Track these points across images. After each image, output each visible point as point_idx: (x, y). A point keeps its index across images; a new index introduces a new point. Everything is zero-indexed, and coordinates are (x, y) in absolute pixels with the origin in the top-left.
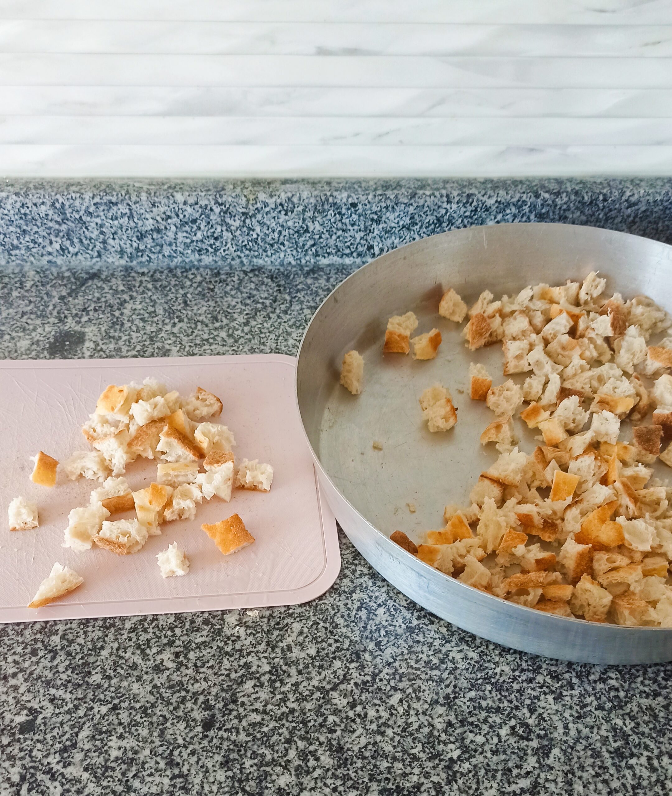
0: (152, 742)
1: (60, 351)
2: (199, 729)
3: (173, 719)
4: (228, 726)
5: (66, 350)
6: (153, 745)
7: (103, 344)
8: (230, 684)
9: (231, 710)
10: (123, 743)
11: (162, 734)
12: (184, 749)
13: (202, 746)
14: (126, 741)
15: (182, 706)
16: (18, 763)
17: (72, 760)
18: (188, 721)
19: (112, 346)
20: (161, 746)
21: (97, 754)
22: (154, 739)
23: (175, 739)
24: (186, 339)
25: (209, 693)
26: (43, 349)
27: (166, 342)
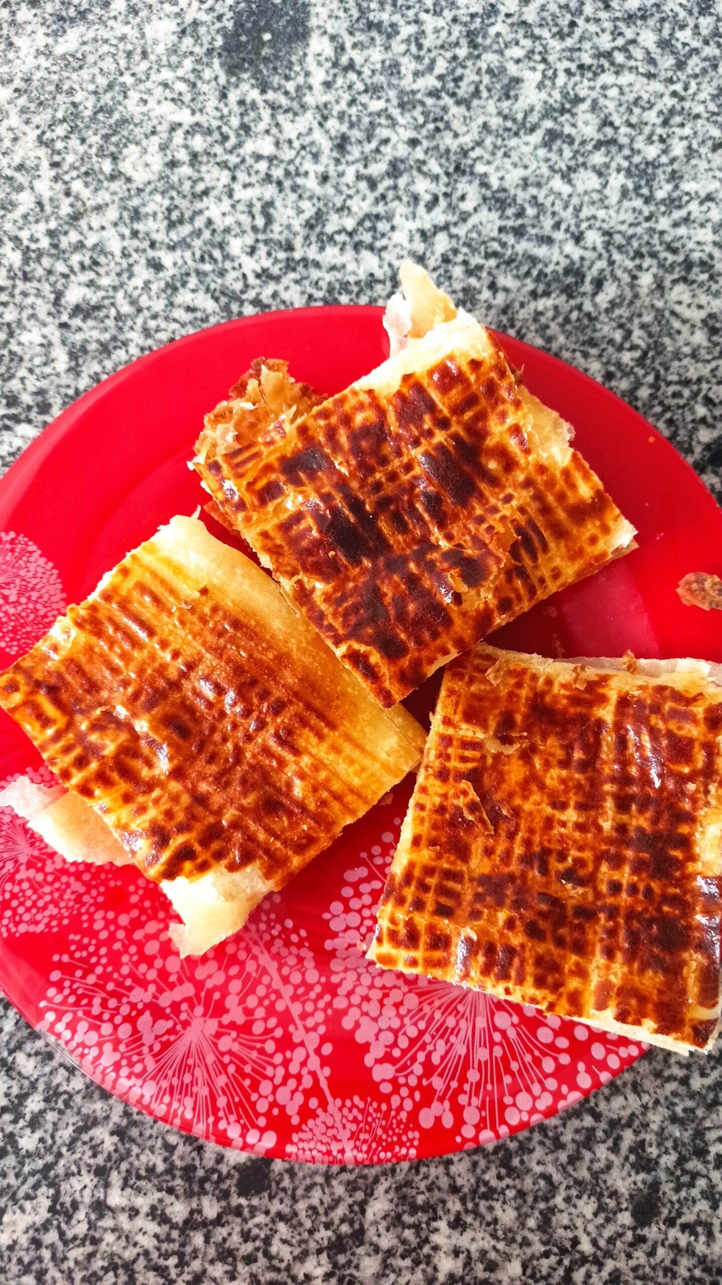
0: (526, 1243)
1: (251, 62)
2: (625, 1218)
3: (568, 1187)
4: (688, 1217)
5: (266, 60)
6: (529, 1251)
7: (355, 46)
8: (690, 1104)
9: (695, 1175)
10: (463, 1240)
11: (545, 1225)
12: (594, 1269)
13: (632, 1263)
14: (469, 1234)
15: (587, 1155)
16: (242, 1269)
17: (356, 1273)
18: (600, 1196)
19: (376, 55)
20: (546, 1255)
21: (408, 1262)
22: (530, 1236)
23: (575, 1242)
24: (555, 45)
25: (646, 1126)
26: (210, 52)
27: (508, 53)
